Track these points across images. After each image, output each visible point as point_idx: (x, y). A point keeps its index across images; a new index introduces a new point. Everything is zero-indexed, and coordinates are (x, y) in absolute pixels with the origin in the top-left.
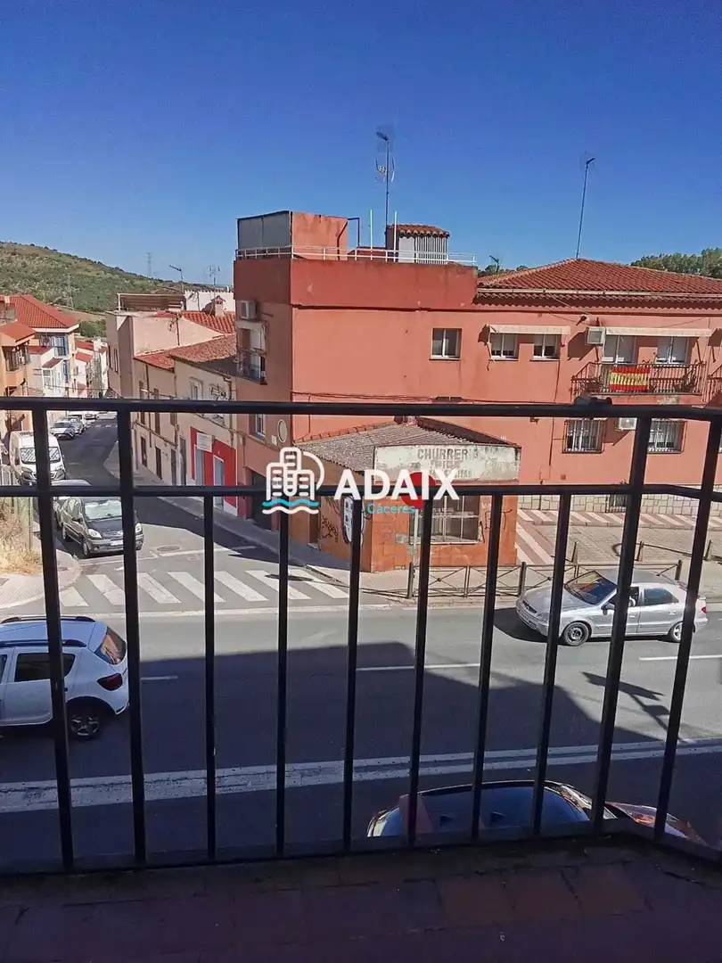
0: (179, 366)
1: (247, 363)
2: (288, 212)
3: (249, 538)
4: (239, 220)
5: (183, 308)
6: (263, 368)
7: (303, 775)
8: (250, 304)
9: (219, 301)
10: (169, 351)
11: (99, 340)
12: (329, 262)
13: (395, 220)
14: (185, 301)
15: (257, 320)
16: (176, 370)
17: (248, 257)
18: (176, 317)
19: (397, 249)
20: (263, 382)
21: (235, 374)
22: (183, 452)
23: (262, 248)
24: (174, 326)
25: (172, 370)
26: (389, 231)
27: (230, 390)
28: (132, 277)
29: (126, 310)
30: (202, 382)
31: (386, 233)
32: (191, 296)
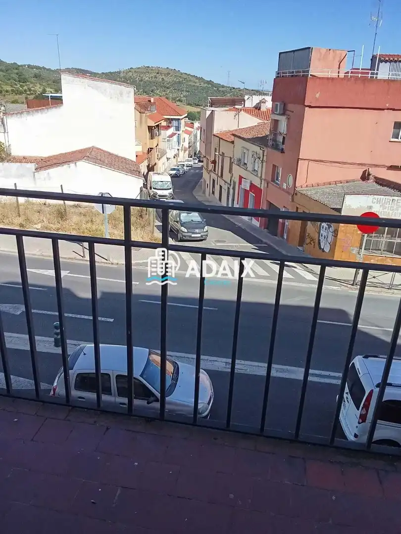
0: (237, 140)
1: (275, 140)
2: (310, 48)
3: (264, 240)
4: (280, 53)
5: (243, 105)
6: (283, 143)
7: (277, 371)
8: (280, 104)
9: (263, 102)
10: (233, 131)
11: (197, 123)
12: (333, 79)
13: (378, 52)
14: (244, 101)
15: (283, 114)
16: (235, 142)
17: (283, 76)
18: (239, 111)
19: (378, 70)
20: (282, 151)
21: (267, 146)
22: (234, 189)
23: (291, 71)
24: (237, 116)
25: (233, 142)
26: (374, 58)
27: (263, 156)
28: (218, 86)
29: (212, 106)
30: (248, 150)
31: (371, 60)
32: (248, 99)
